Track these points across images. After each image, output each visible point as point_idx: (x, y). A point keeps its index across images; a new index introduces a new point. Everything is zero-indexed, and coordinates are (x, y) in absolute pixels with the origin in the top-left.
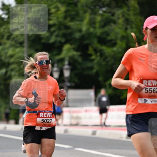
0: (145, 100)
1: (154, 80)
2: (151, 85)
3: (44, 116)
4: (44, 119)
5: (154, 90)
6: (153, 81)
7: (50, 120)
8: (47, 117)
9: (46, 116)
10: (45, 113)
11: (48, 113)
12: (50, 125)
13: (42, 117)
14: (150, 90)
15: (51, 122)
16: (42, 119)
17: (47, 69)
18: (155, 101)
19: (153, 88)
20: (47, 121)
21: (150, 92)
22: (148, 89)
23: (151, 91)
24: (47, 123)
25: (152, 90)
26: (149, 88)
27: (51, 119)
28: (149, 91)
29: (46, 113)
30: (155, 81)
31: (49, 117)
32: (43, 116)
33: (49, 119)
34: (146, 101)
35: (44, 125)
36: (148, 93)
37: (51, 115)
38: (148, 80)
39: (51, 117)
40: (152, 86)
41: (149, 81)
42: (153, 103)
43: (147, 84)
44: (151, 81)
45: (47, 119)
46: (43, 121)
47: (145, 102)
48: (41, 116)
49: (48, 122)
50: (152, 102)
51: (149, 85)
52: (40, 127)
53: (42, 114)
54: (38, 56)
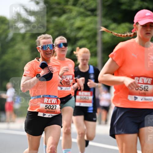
0: (135, 97)
2: (142, 82)
3: (49, 102)
4: (49, 105)
5: (144, 88)
6: (144, 78)
7: (55, 107)
8: (51, 104)
9: (51, 102)
10: (49, 99)
11: (53, 99)
12: (54, 112)
15: (55, 109)
16: (46, 105)
17: (50, 53)
19: (144, 85)
20: (52, 107)
21: (141, 89)
23: (142, 88)
24: (51, 110)
25: (143, 87)
27: (56, 106)
29: (51, 99)
30: (146, 78)
31: (53, 104)
32: (47, 102)
33: (54, 105)
35: (48, 112)
36: (139, 90)
37: (56, 101)
38: (139, 77)
39: (56, 103)
41: (141, 78)
44: (142, 78)
45: (51, 105)
46: (47, 107)
47: (135, 100)
48: (45, 102)
49: (52, 109)
50: (142, 99)
51: (140, 82)
52: (43, 114)
53: (47, 99)
54: (42, 39)
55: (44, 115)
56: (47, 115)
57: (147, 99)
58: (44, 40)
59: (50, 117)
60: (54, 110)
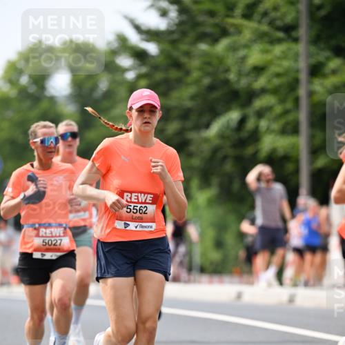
0: (125, 224)
1: (141, 193)
2: (136, 201)
3: (48, 235)
4: (48, 239)
5: (140, 210)
6: (139, 194)
7: (59, 242)
9: (52, 233)
11: (56, 230)
13: (42, 236)
14: (134, 209)
15: (60, 245)
16: (44, 240)
18: (142, 227)
19: (139, 205)
20: (53, 243)
21: (135, 211)
22: (132, 208)
23: (137, 210)
24: (52, 246)
25: (138, 208)
26: (133, 205)
27: (61, 240)
28: (132, 210)
30: (143, 195)
31: (56, 236)
32: (44, 235)
33: (58, 239)
34: (127, 225)
35: (48, 250)
36: (132, 213)
38: (131, 192)
39: (61, 234)
40: (138, 203)
41: (134, 194)
42: (138, 229)
43: (131, 198)
44: (136, 194)
45: (53, 239)
46: (46, 243)
47: (126, 227)
49: (54, 245)
50: (136, 227)
51: (133, 200)
54: (40, 129)
55: (43, 255)
56: (49, 256)
57: (145, 227)
58: (44, 130)
59: (54, 258)
60: (58, 246)
